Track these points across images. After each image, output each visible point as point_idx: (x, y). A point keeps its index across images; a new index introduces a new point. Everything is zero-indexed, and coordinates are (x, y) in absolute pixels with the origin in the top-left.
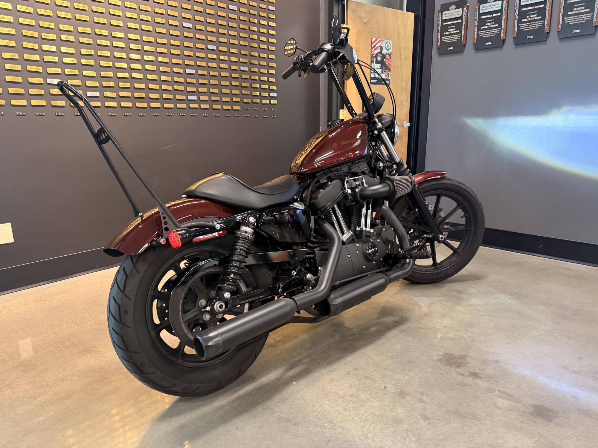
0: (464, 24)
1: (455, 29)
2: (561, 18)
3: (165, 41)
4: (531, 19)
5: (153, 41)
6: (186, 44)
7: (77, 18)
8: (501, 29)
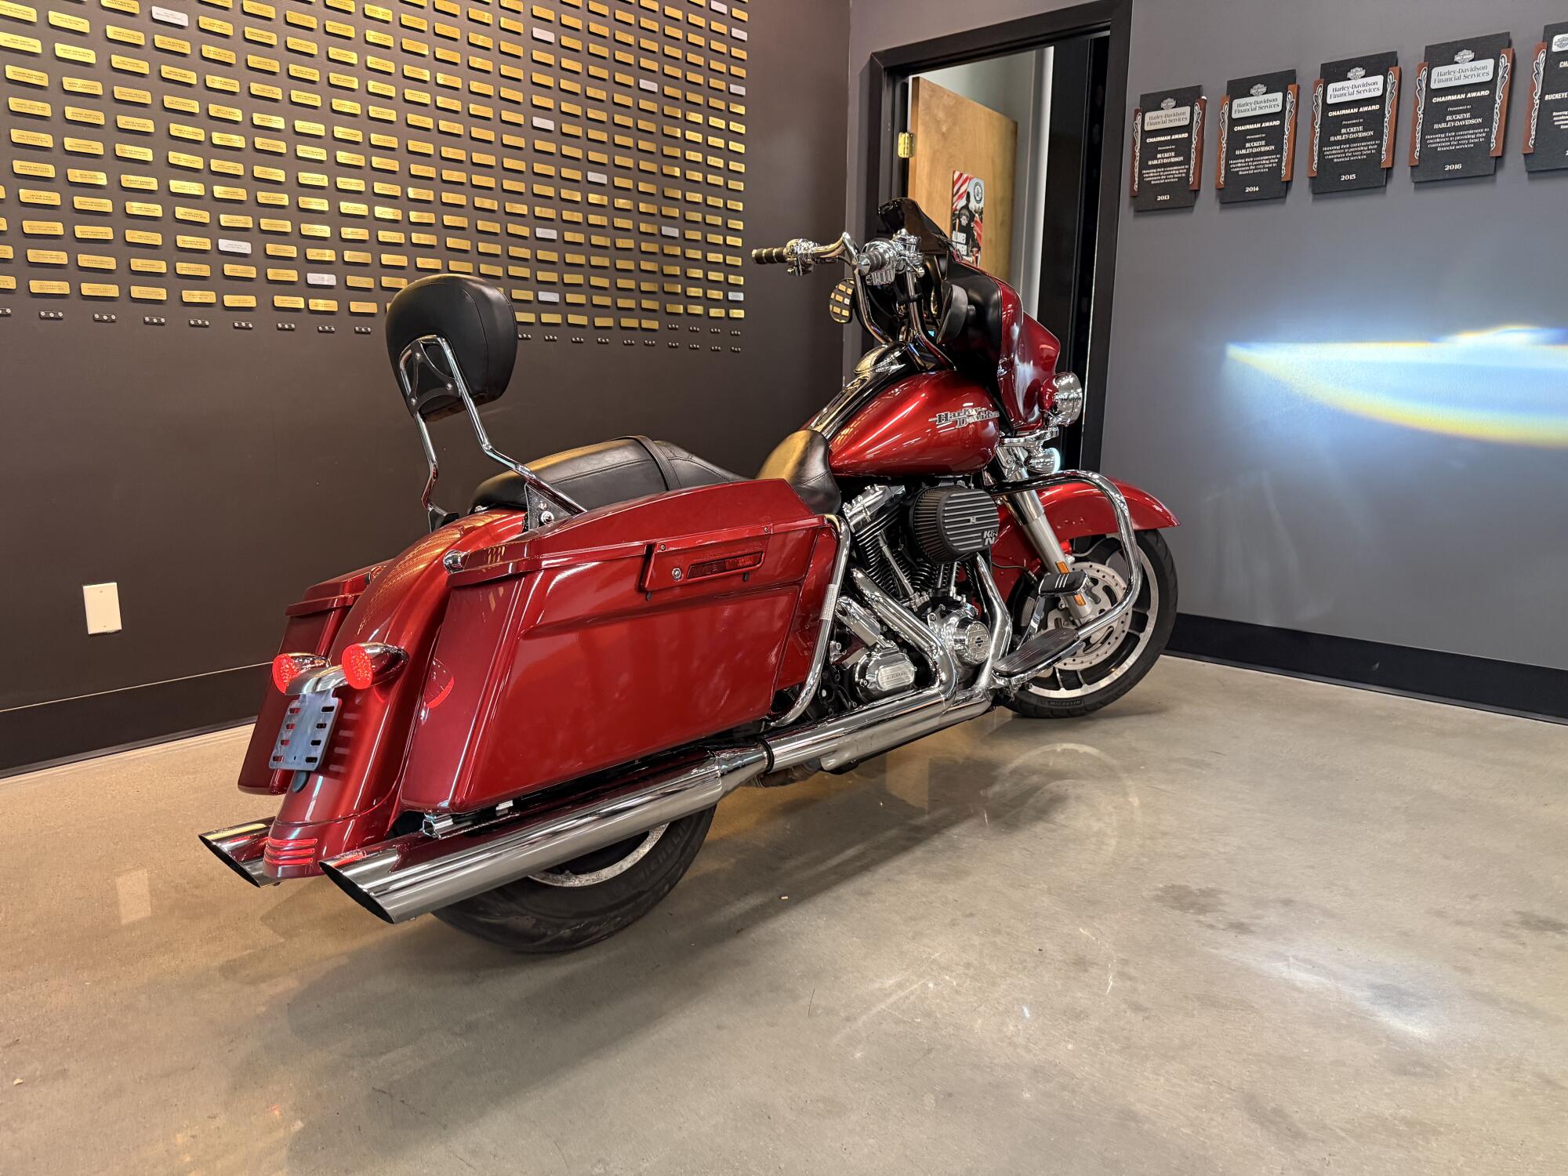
0: (1194, 142)
1: (1173, 154)
2: (1418, 135)
3: (490, 160)
4: (1351, 136)
5: (463, 158)
6: (539, 168)
7: (294, 99)
8: (1282, 156)
